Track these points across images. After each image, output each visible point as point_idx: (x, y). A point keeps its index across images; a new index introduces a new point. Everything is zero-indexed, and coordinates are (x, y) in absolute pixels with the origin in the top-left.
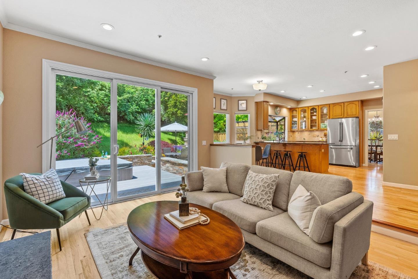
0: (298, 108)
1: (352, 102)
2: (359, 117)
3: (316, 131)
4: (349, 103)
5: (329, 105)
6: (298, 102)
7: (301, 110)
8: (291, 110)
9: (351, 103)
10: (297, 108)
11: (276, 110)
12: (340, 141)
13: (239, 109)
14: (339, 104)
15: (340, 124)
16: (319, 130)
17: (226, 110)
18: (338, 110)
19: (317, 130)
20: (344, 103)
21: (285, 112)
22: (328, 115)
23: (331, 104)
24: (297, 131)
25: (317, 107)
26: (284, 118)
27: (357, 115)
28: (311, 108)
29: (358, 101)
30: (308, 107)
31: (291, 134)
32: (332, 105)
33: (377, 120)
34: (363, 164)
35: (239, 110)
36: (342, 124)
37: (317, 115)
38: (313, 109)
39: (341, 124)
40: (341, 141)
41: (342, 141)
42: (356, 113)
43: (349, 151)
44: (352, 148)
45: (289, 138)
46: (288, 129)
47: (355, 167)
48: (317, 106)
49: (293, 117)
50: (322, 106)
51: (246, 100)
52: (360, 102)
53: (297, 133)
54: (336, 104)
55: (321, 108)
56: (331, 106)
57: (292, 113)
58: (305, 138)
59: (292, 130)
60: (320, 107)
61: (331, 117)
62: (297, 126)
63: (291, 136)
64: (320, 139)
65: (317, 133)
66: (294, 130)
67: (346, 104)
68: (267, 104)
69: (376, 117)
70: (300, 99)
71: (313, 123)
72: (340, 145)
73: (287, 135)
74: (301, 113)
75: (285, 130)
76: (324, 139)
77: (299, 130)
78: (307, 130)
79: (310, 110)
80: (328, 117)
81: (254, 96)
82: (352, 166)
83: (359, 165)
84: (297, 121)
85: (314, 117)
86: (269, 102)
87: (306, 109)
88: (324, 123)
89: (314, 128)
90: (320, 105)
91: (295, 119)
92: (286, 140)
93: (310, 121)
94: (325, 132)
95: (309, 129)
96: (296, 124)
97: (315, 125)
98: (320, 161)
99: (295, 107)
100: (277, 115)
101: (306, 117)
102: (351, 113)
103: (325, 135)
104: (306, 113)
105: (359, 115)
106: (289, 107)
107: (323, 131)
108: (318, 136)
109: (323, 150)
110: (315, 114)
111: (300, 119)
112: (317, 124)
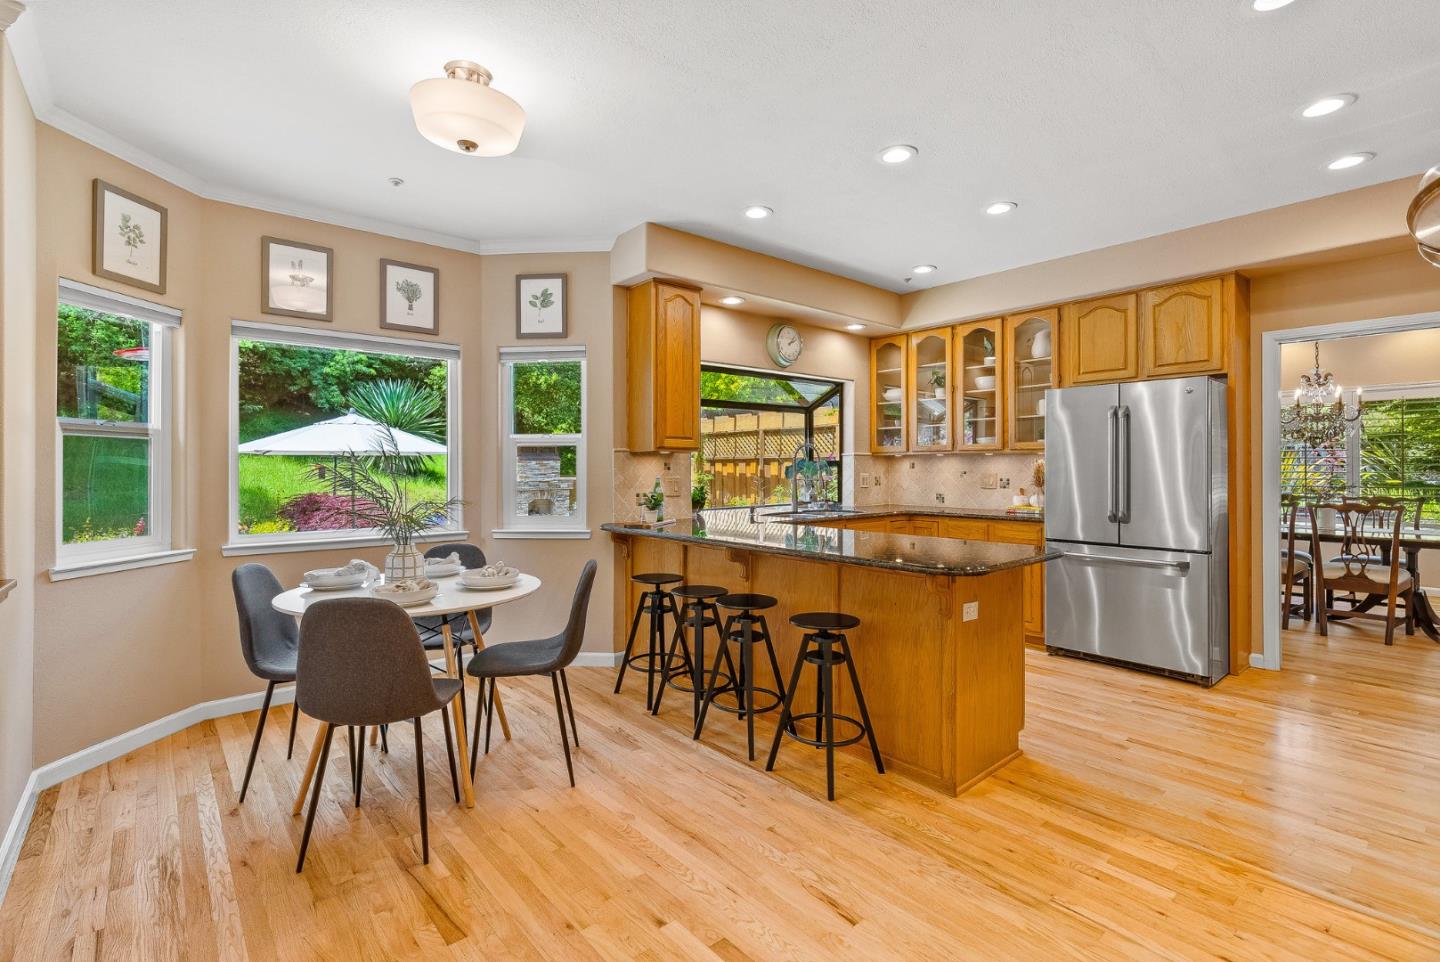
0: (907, 335)
1: (1184, 289)
2: (1225, 376)
3: (995, 455)
4: (1166, 294)
5: (1059, 308)
6: (904, 298)
7: (920, 346)
8: (877, 346)
9: (1177, 290)
10: (900, 334)
11: (772, 342)
12: (1114, 518)
13: (524, 330)
14: (1112, 302)
15: (1115, 414)
16: (1007, 451)
17: (434, 332)
18: (1105, 338)
19: (999, 453)
20: (1137, 293)
21: (835, 356)
22: (1054, 365)
23: (1068, 304)
24: (905, 457)
25: (995, 327)
26: (838, 388)
27: (1215, 364)
28: (966, 334)
29: (1222, 277)
30: (953, 327)
31: (879, 469)
32: (1072, 307)
33: (1318, 395)
34: (1253, 655)
35: (520, 336)
36: (1127, 416)
37: (998, 371)
38: (978, 340)
39: (1120, 413)
40: (1120, 519)
41: (1126, 519)
42: (1210, 352)
43: (1173, 583)
44: (1184, 567)
45: (860, 489)
46: (857, 446)
47: (1204, 682)
48: (998, 317)
49: (886, 381)
50: (1023, 319)
51: (565, 278)
52: (1231, 284)
53: (906, 465)
54: (1095, 304)
55: (1019, 334)
56: (1070, 315)
57: (878, 360)
58: (942, 490)
59: (881, 449)
60: (1013, 324)
61: (1068, 378)
62: (903, 428)
63: (878, 483)
64: (1017, 502)
65: (1000, 468)
66: (888, 448)
67: (1151, 299)
68: (686, 297)
69: (1313, 378)
70: (908, 280)
71: (979, 412)
72: (1117, 542)
73: (852, 479)
74: (918, 361)
75: (841, 450)
76: (1033, 500)
77: (911, 453)
78: (952, 453)
79: (962, 340)
80: (1053, 377)
81: (609, 252)
82: (1189, 678)
83: (1230, 668)
84: (900, 405)
85: (983, 383)
86: (705, 287)
87: (944, 341)
88: (1033, 410)
89: (983, 441)
90: (1014, 314)
91: (893, 395)
92: (848, 503)
93: (965, 400)
94: (1040, 461)
95: (959, 446)
96: (899, 418)
97: (987, 422)
98: (945, 695)
99: (892, 329)
100: (783, 368)
101: (945, 383)
102: (1178, 352)
103: (1039, 481)
104: (944, 360)
105: (1226, 359)
106: (855, 328)
107: (1031, 454)
108: (1006, 484)
109: (971, 611)
110: (988, 361)
111: (918, 390)
112: (998, 419)
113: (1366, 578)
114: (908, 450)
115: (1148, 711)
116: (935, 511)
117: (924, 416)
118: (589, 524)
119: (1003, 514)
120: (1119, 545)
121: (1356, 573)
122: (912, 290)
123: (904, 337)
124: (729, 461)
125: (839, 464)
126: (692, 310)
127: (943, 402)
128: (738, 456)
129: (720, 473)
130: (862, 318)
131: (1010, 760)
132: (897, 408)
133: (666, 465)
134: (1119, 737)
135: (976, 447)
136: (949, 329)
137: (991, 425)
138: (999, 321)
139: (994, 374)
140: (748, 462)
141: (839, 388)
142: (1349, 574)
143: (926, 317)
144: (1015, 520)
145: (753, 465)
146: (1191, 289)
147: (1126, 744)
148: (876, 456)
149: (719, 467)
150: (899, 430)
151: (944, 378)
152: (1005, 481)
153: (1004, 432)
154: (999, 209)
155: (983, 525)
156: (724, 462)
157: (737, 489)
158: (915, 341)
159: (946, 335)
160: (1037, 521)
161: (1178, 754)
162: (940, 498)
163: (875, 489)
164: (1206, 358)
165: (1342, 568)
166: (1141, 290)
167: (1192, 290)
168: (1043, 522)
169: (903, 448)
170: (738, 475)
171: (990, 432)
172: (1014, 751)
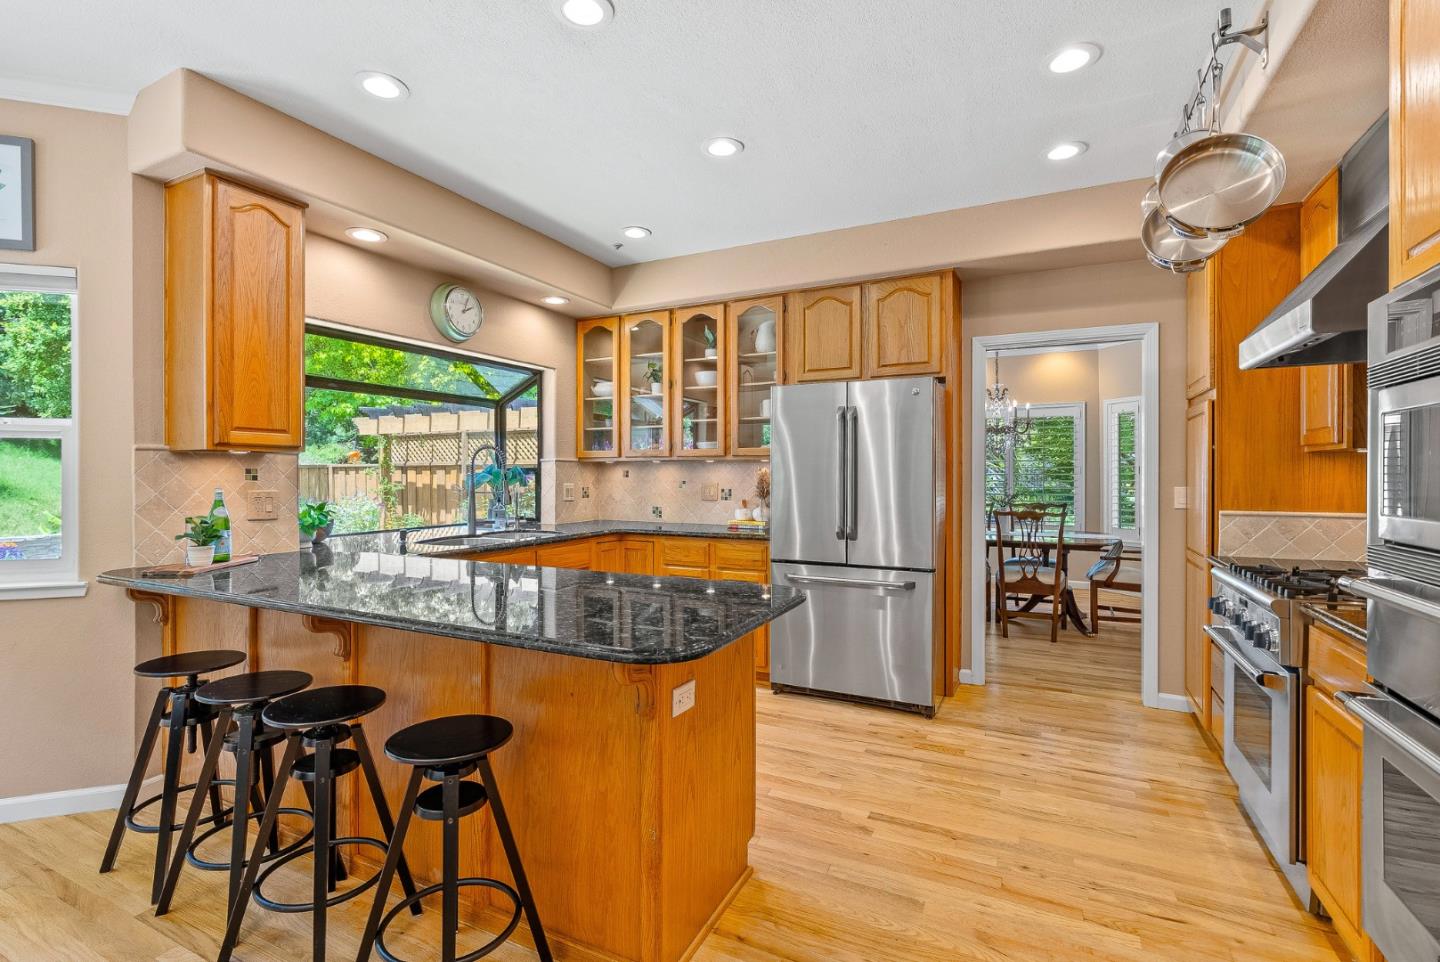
0: (620, 317)
1: (905, 284)
2: (944, 380)
3: (717, 462)
4: (889, 287)
5: (785, 296)
6: (616, 272)
7: (634, 332)
8: (585, 329)
9: (899, 284)
10: (611, 316)
12: (841, 535)
14: (838, 293)
15: (843, 417)
16: (729, 457)
18: (828, 334)
19: (720, 459)
20: (861, 284)
21: (530, 336)
22: (779, 360)
23: (793, 292)
24: (617, 464)
25: (716, 313)
26: (536, 378)
27: (935, 366)
28: (685, 320)
29: (940, 273)
30: (671, 311)
31: (587, 478)
32: (798, 296)
33: (999, 409)
34: (963, 671)
36: (854, 420)
37: (720, 366)
38: (699, 326)
39: (848, 416)
40: (848, 534)
41: (853, 536)
42: (930, 354)
44: (909, 588)
45: (563, 502)
46: (559, 450)
47: (928, 712)
48: (721, 303)
49: (595, 372)
50: (746, 305)
51: (28, 146)
52: (949, 282)
53: (619, 473)
54: (819, 295)
55: (742, 324)
56: (796, 305)
57: (586, 346)
58: (660, 501)
59: (589, 454)
60: (735, 311)
61: (795, 373)
62: (615, 429)
63: (586, 495)
64: (739, 516)
65: (722, 477)
66: (597, 454)
67: (874, 293)
68: (275, 211)
69: (994, 393)
70: (619, 246)
71: (700, 413)
72: (845, 562)
73: (553, 492)
74: (632, 351)
75: (540, 454)
76: (756, 513)
77: (623, 459)
78: (669, 460)
79: (681, 326)
80: (777, 375)
81: (124, 118)
82: (913, 709)
83: (946, 686)
84: (611, 401)
85: (703, 379)
86: (313, 203)
87: (661, 328)
88: (757, 411)
89: (703, 445)
90: (737, 301)
91: (604, 389)
92: (549, 520)
93: (684, 402)
94: (764, 470)
95: (678, 451)
96: (611, 418)
97: (708, 423)
98: (645, 840)
99: (602, 309)
100: (455, 343)
101: (661, 378)
102: (900, 353)
103: (764, 492)
104: (661, 350)
105: (944, 363)
106: (554, 301)
107: (754, 461)
108: (728, 495)
109: (684, 699)
110: (710, 355)
111: (632, 386)
112: (720, 420)
113: (1037, 580)
114: (620, 455)
115: (883, 763)
116: (651, 528)
117: (639, 416)
118: (82, 573)
119: (726, 531)
120: (846, 565)
121: (1029, 576)
122: (625, 263)
123: (616, 320)
124: (425, 468)
125: (537, 471)
126: (288, 234)
127: (659, 399)
128: (435, 463)
129: (414, 484)
130: (567, 290)
131: (736, 893)
132: (608, 404)
133: (248, 471)
134: (859, 813)
135: (696, 452)
136: (667, 313)
137: (712, 427)
138: (722, 307)
139: (716, 369)
140: (446, 469)
141: (538, 377)
142: (1025, 578)
143: (640, 297)
144: (739, 538)
145: (454, 472)
146: (913, 284)
147: (870, 824)
148: (583, 462)
149: (411, 474)
150: (611, 431)
151: (661, 370)
152: (727, 491)
153: (726, 436)
154: (723, 148)
155: (704, 544)
156: (418, 469)
157: (435, 501)
158: (630, 327)
159: (663, 321)
160: (760, 539)
161: (925, 828)
162: (657, 511)
163: (583, 502)
164: (926, 359)
165: (1018, 572)
166: (865, 282)
167: (914, 287)
168: (767, 540)
169: (614, 452)
170: (435, 486)
171: (712, 437)
172: (743, 870)
